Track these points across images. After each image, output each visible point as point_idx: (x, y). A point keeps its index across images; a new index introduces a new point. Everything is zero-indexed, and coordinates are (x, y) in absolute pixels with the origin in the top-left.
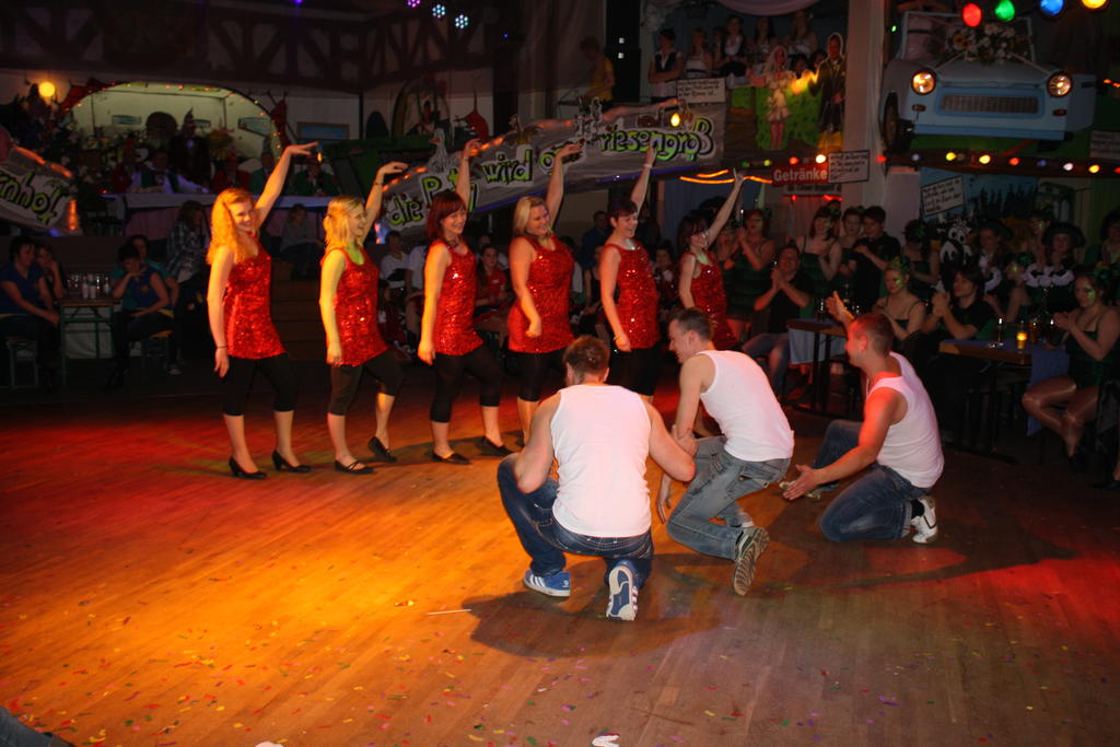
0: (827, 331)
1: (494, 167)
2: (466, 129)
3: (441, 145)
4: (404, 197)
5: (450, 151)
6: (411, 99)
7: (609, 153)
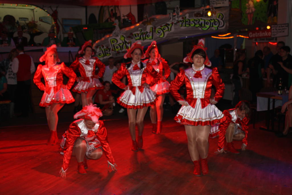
0: (273, 98)
1: (138, 34)
2: (127, 20)
3: (117, 26)
4: (103, 47)
5: (121, 28)
6: (106, 8)
7: (183, 28)
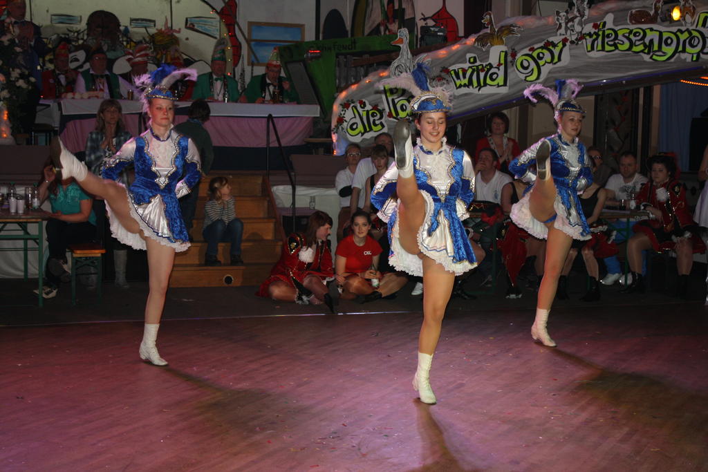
1: (464, 71)
2: (433, 29)
4: (363, 105)
5: (415, 52)
